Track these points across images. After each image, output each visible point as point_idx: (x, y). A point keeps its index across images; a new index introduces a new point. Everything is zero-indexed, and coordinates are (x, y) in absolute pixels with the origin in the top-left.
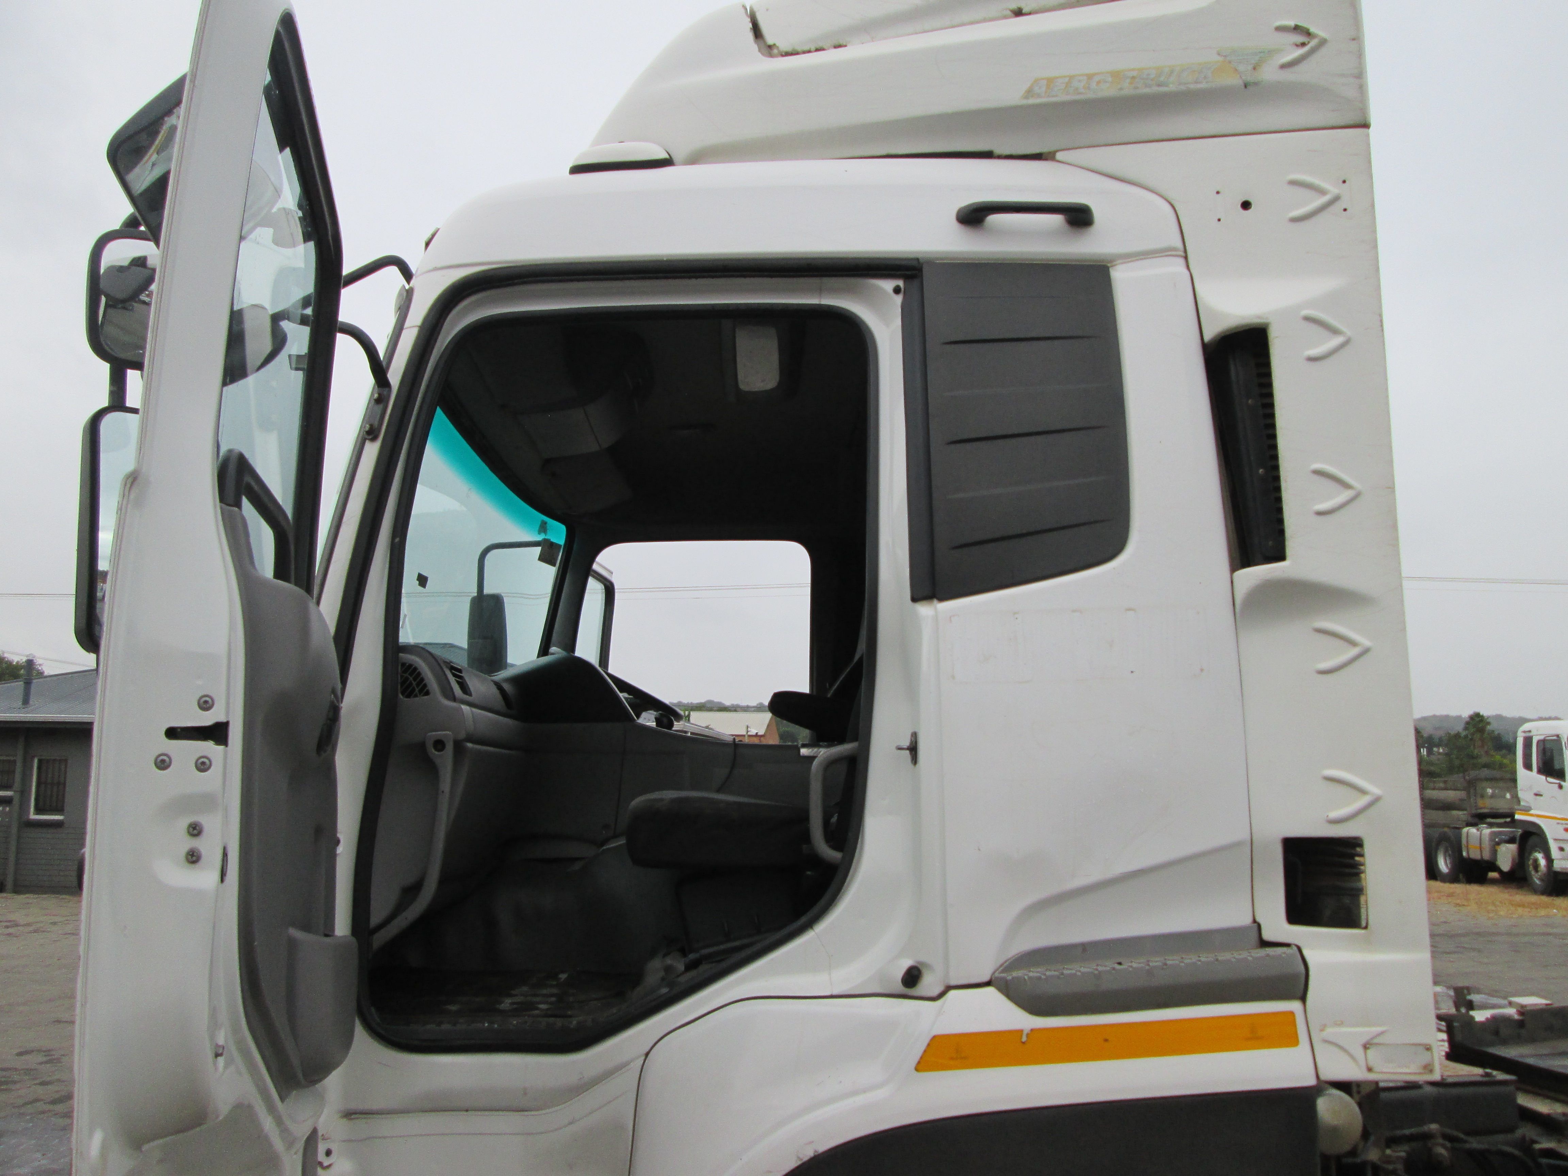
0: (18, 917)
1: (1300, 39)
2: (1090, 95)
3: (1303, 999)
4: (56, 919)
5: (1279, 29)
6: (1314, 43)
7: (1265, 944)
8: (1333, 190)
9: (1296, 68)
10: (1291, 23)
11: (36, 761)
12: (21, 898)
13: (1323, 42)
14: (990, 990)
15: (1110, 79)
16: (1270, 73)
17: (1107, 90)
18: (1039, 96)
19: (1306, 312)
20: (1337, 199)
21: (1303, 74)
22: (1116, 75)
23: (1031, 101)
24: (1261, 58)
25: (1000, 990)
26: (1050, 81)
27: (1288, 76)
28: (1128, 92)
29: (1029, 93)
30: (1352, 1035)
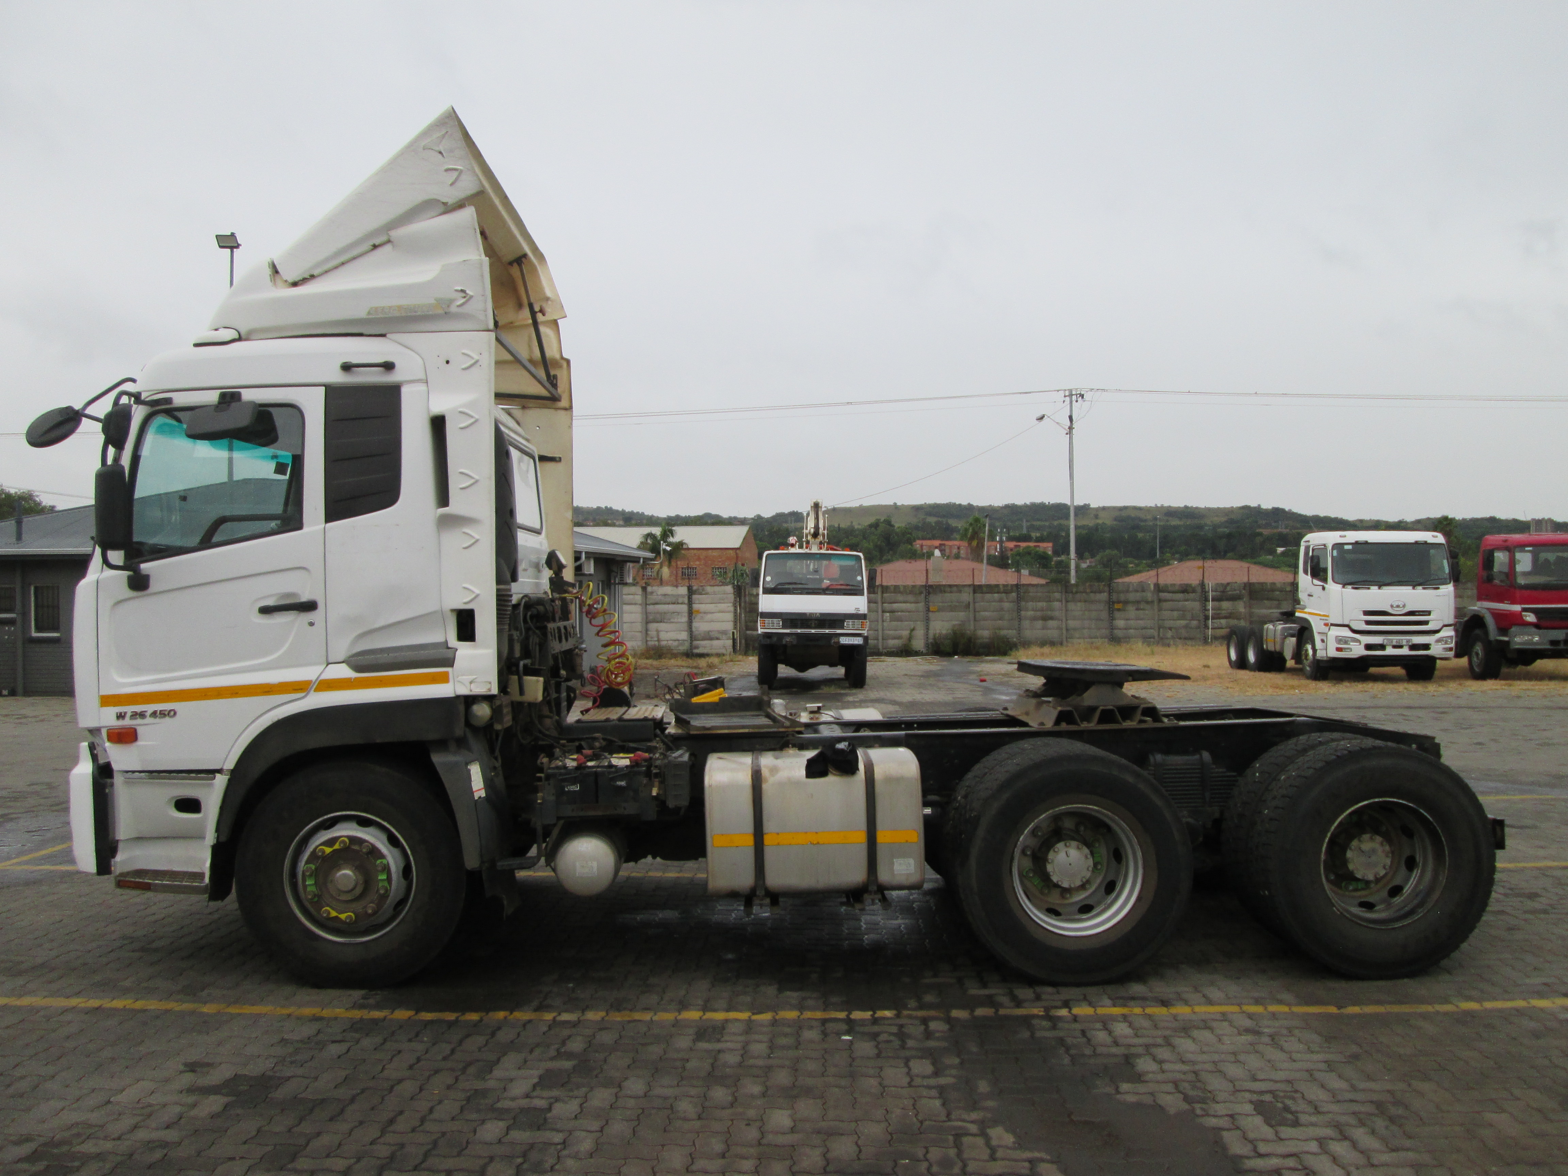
0: (28, 711)
1: (463, 295)
2: (390, 315)
3: (452, 667)
4: (57, 712)
5: (457, 291)
6: (468, 297)
7: (449, 648)
8: (476, 357)
9: (464, 307)
10: (459, 288)
11: (32, 588)
12: (30, 700)
13: (472, 297)
14: (344, 665)
15: (398, 309)
16: (453, 309)
17: (397, 314)
18: (372, 315)
19: (461, 409)
20: (477, 361)
21: (466, 309)
22: (400, 308)
23: (370, 317)
24: (451, 301)
25: (347, 664)
26: (376, 308)
27: (460, 310)
28: (404, 314)
29: (369, 313)
30: (467, 678)
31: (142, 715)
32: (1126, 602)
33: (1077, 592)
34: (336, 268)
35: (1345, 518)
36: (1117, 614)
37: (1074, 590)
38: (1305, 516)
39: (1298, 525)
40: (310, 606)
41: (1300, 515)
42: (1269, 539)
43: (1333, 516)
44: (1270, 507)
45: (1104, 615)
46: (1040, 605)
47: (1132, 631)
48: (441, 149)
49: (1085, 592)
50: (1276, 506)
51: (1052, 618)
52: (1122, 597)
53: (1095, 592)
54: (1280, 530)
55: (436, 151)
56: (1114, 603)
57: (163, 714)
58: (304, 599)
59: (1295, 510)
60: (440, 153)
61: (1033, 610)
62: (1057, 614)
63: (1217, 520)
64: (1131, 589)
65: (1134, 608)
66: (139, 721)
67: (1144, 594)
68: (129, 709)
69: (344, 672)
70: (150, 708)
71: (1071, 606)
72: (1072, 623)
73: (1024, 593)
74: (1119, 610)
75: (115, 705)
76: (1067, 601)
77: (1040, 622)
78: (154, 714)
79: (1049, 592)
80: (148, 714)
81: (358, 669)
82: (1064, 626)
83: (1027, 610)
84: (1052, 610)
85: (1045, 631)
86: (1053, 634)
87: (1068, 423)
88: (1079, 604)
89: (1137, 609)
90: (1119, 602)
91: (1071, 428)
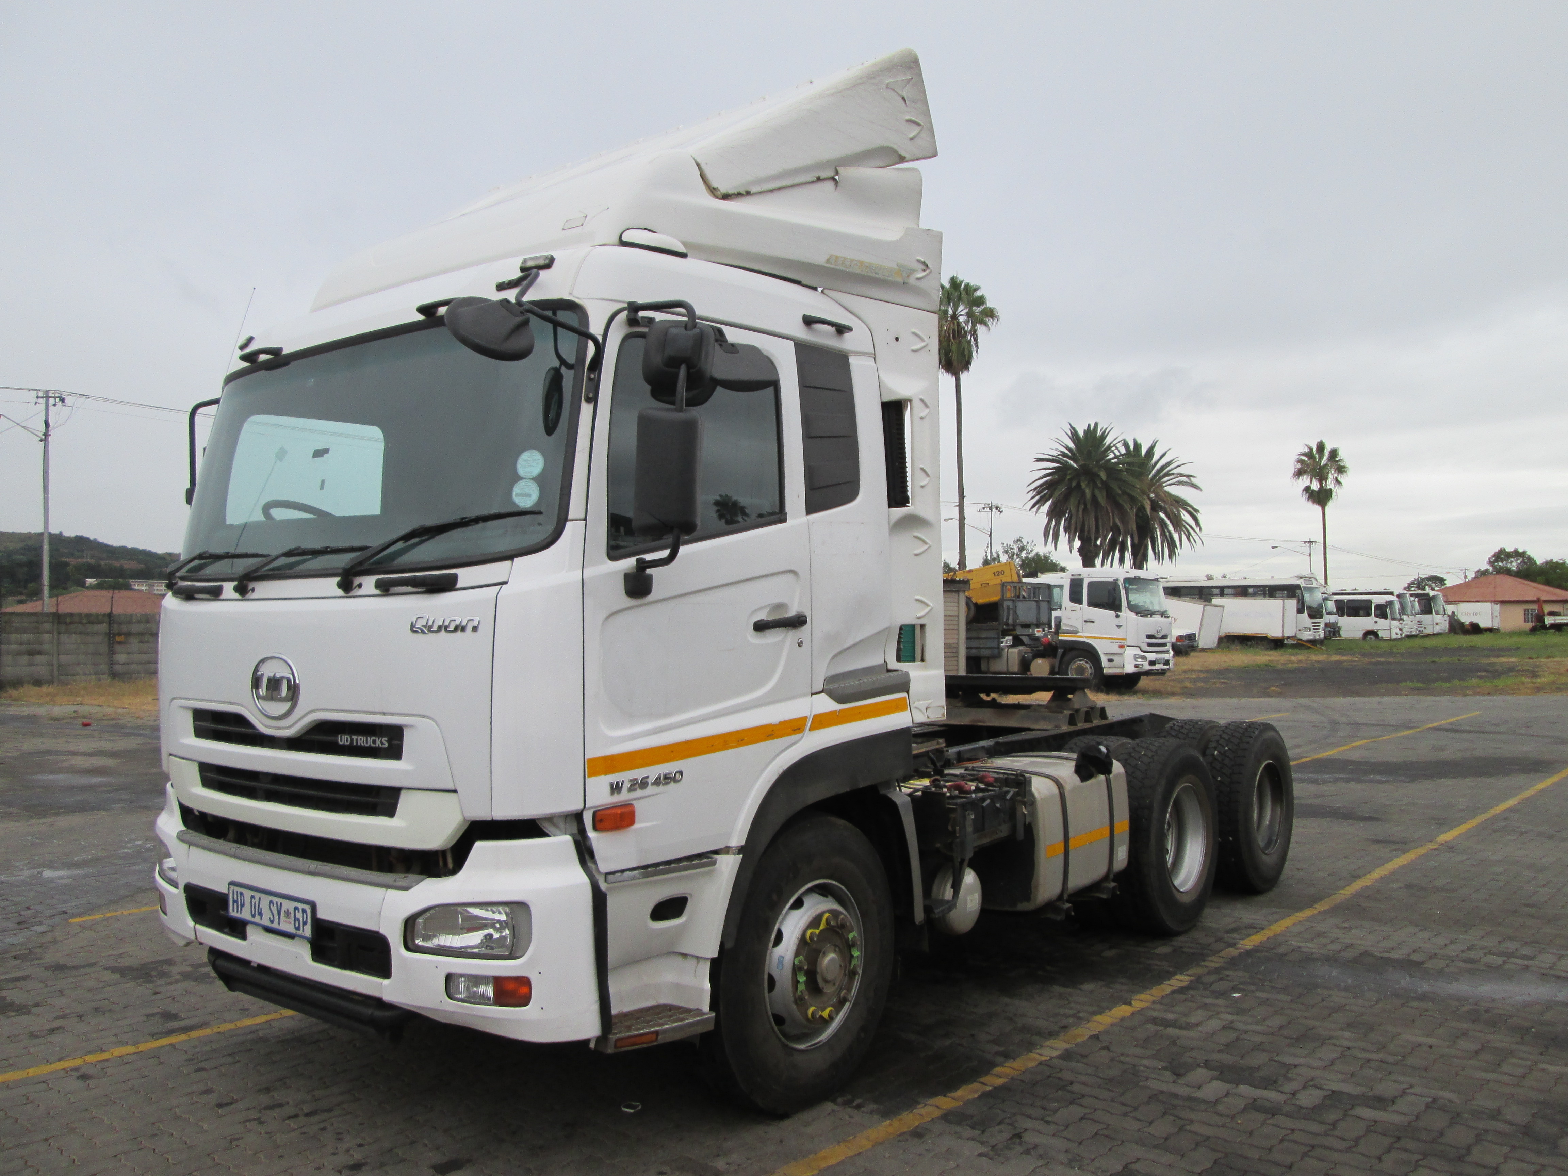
1: (924, 268)
2: (851, 270)
3: (908, 692)
5: (918, 261)
6: (928, 271)
7: (889, 671)
8: (926, 341)
9: (922, 281)
10: (922, 259)
13: (931, 272)
14: (823, 694)
15: (859, 264)
16: (912, 281)
17: (858, 270)
18: (831, 264)
19: (921, 398)
20: (926, 346)
21: (924, 284)
22: (862, 263)
23: (829, 266)
24: (912, 271)
25: (827, 694)
26: (837, 257)
27: (918, 284)
28: (864, 273)
29: (828, 261)
30: (923, 704)
31: (643, 784)
32: (128, 634)
33: (71, 623)
34: (771, 191)
35: (154, 550)
36: (118, 648)
37: (68, 620)
38: (112, 547)
39: (104, 555)
40: (798, 622)
41: (106, 546)
42: (78, 568)
43: (141, 547)
44: (73, 535)
45: (104, 648)
46: (26, 637)
47: (133, 666)
48: (905, 94)
49: (81, 623)
50: (80, 534)
51: (40, 653)
52: (124, 628)
53: (93, 623)
54: (85, 560)
55: (900, 95)
56: (114, 635)
57: (667, 779)
58: (792, 613)
59: (101, 540)
60: (903, 99)
61: (17, 643)
62: (46, 647)
63: (11, 546)
64: (134, 620)
65: (138, 641)
66: (639, 793)
67: (148, 626)
68: (625, 777)
69: (826, 704)
70: (653, 772)
71: (64, 638)
72: (64, 658)
73: (6, 623)
74: (120, 643)
75: (606, 772)
76: (59, 633)
77: (26, 657)
78: (657, 782)
79: (37, 622)
80: (651, 780)
81: (840, 700)
82: (55, 663)
83: (9, 643)
84: (41, 644)
85: (32, 668)
86: (42, 671)
87: (43, 430)
88: (74, 636)
89: (141, 642)
90: (120, 634)
91: (46, 435)
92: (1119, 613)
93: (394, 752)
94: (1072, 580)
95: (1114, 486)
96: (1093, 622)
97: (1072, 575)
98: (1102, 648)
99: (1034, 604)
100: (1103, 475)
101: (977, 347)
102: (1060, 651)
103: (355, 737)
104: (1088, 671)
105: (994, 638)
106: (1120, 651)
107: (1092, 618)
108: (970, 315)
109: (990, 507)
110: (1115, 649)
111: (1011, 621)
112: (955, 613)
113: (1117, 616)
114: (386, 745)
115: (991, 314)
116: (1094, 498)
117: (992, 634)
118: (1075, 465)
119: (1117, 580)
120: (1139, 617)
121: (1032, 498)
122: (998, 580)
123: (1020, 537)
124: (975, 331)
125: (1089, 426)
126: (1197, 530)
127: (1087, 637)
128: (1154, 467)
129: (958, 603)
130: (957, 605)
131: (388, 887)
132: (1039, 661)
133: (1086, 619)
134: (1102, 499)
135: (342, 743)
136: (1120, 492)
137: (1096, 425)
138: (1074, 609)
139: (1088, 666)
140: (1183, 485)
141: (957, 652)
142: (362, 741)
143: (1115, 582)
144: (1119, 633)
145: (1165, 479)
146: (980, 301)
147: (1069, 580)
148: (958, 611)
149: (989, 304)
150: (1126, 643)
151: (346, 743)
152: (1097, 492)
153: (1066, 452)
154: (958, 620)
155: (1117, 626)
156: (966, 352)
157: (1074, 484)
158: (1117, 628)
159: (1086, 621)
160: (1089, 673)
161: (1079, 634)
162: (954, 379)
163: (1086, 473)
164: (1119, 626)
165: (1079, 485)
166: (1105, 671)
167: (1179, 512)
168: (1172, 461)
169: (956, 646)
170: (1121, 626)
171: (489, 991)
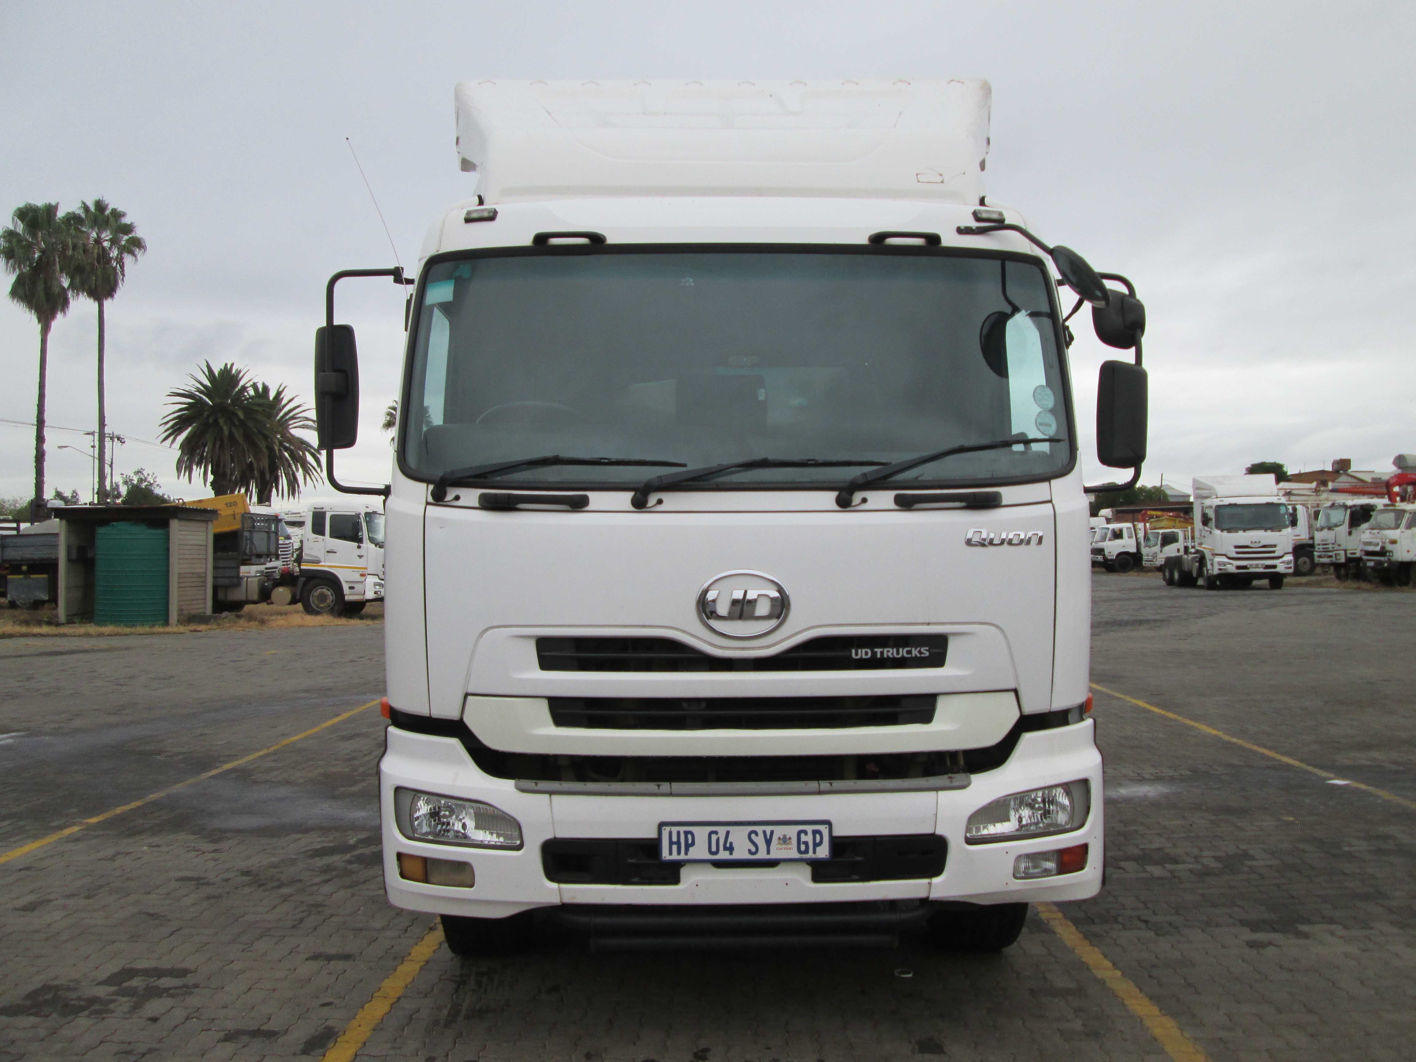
92: (361, 545)
93: (937, 660)
94: (314, 513)
95: (250, 424)
96: (335, 552)
97: (315, 508)
98: (344, 576)
99: (265, 535)
100: (241, 414)
101: (123, 275)
102: (302, 580)
103: (878, 651)
104: (329, 599)
105: (233, 568)
106: (362, 579)
107: (334, 549)
108: (114, 241)
109: (111, 437)
110: (356, 577)
111: (248, 551)
112: (204, 543)
113: (359, 547)
114: (927, 654)
115: (137, 244)
116: (231, 435)
117: (233, 564)
118: (211, 403)
119: (360, 514)
120: (378, 548)
121: (166, 431)
122: (230, 511)
123: (141, 469)
124: (122, 259)
125: (226, 365)
126: (319, 470)
127: (329, 566)
128: (281, 410)
129: (207, 532)
130: (205, 534)
131: (937, 789)
132: (281, 589)
133: (328, 549)
134: (239, 436)
135: (859, 657)
136: (256, 431)
137: (232, 365)
138: (317, 540)
139: (329, 593)
140: (307, 428)
141: (205, 582)
142: (890, 652)
143: (358, 516)
144: (360, 563)
145: (291, 422)
146: (128, 229)
147: (312, 512)
148: (207, 541)
149: (139, 233)
150: (366, 572)
151: (864, 656)
152: (234, 430)
153: (202, 388)
154: (206, 550)
155: (358, 556)
156: (112, 278)
157: (211, 420)
158: (358, 558)
159: (328, 552)
160: (331, 599)
161: (321, 564)
162: (96, 304)
163: (220, 409)
164: (360, 557)
165: (216, 421)
166: (346, 598)
167: (304, 454)
168: (301, 405)
169: (203, 575)
170: (362, 556)
171: (1051, 865)
